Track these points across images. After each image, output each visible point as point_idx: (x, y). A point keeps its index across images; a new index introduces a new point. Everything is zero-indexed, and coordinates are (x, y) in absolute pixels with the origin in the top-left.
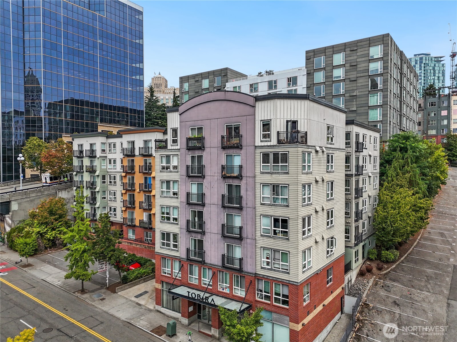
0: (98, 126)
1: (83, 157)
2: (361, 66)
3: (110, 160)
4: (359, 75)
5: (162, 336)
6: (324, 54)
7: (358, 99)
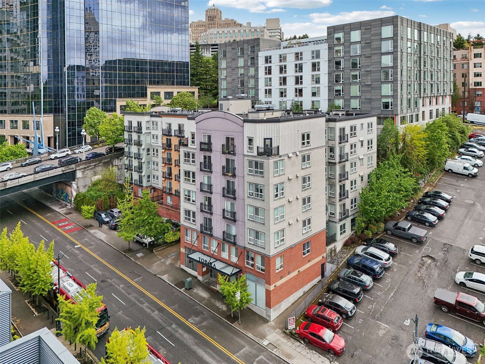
0: (148, 89)
1: (132, 132)
2: (375, 44)
3: (153, 136)
4: (373, 52)
5: (182, 289)
6: (343, 30)
7: (372, 74)
